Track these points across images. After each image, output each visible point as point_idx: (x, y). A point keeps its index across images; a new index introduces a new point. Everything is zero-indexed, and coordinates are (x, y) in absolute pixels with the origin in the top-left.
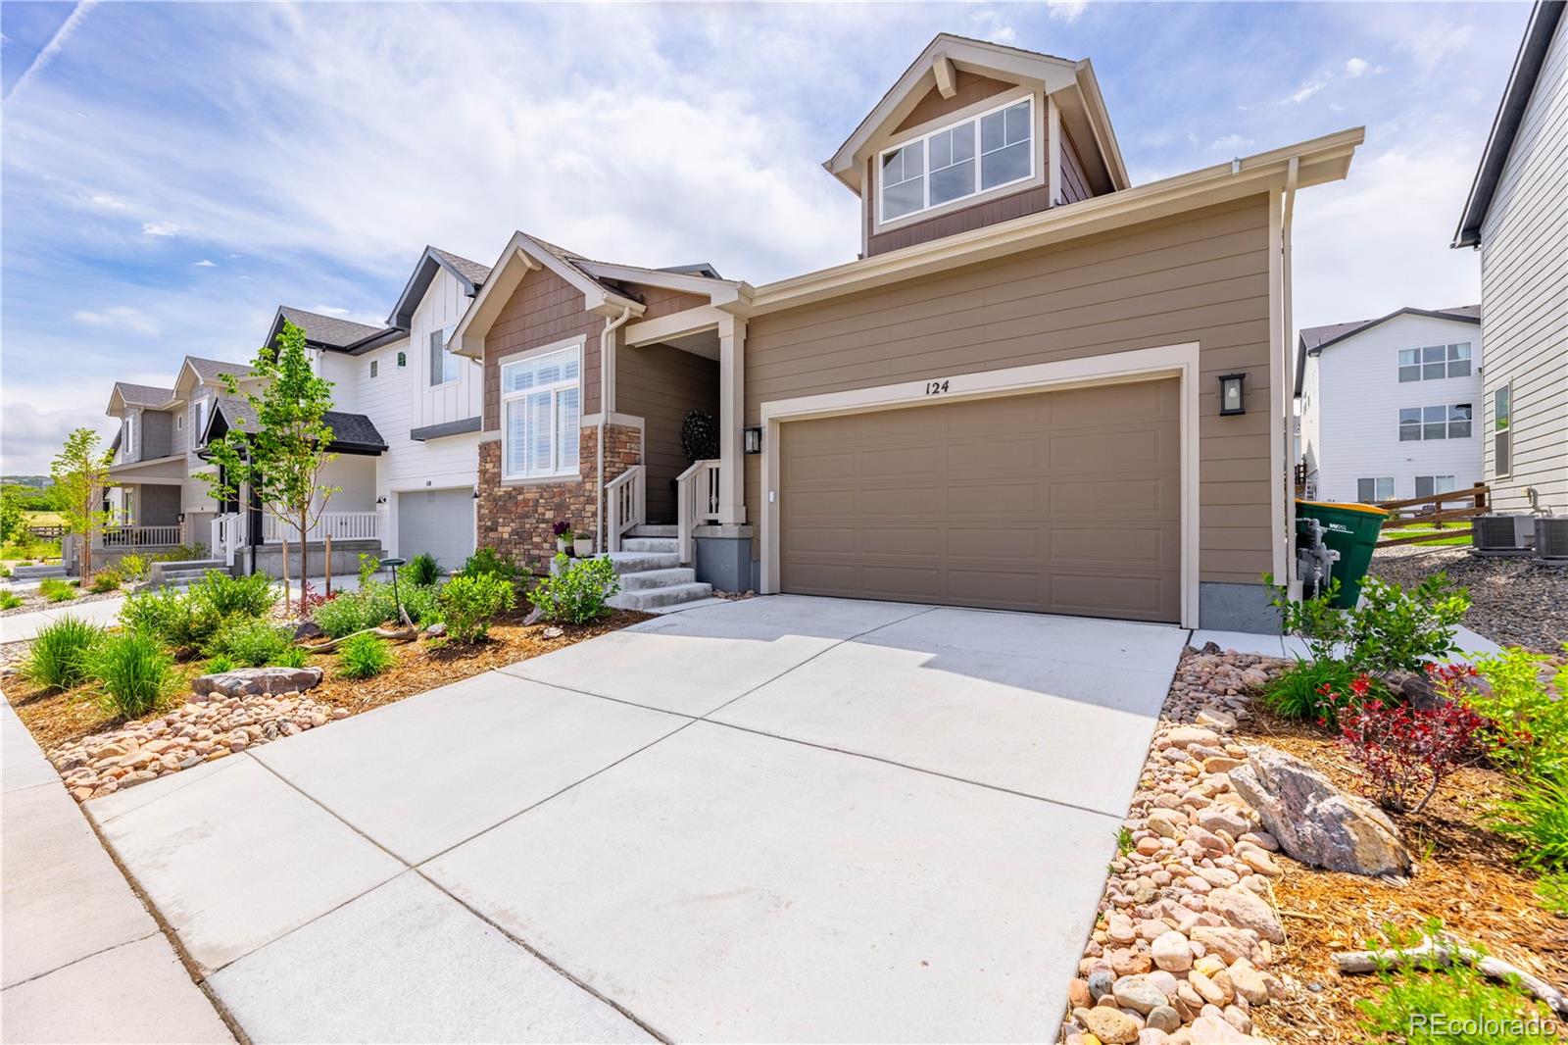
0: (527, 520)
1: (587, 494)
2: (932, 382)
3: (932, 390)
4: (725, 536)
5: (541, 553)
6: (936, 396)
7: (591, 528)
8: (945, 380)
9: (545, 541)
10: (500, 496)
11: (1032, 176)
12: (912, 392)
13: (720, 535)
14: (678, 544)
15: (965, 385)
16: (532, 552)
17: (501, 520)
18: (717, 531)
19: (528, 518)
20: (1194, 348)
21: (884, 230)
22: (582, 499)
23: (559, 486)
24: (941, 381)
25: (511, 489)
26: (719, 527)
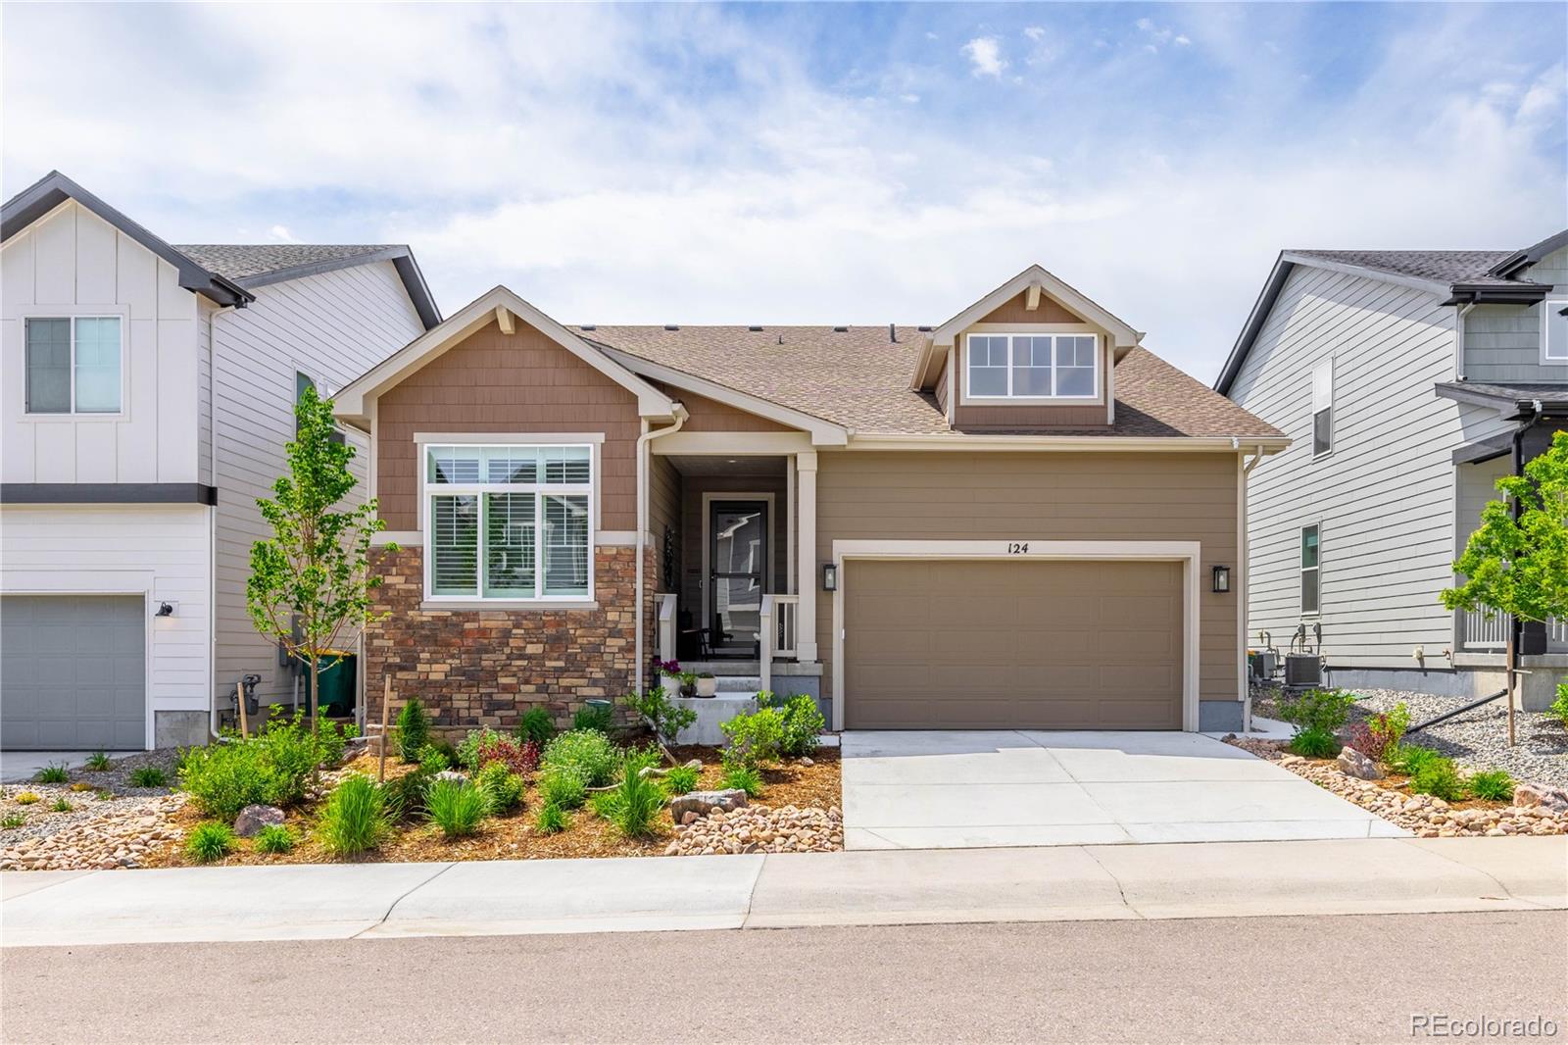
0: (484, 656)
1: (609, 625)
2: (1014, 543)
3: (1013, 549)
4: (807, 673)
5: (518, 698)
6: (1017, 555)
7: (617, 666)
8: (1025, 542)
9: (527, 682)
10: (422, 623)
11: (1096, 396)
12: (996, 549)
13: (799, 673)
14: (760, 682)
15: (1041, 549)
16: (495, 697)
17: (425, 656)
18: (795, 668)
19: (487, 653)
20: (1197, 545)
21: (969, 404)
22: (600, 631)
23: (556, 613)
24: (1022, 544)
25: (449, 614)
26: (797, 664)
